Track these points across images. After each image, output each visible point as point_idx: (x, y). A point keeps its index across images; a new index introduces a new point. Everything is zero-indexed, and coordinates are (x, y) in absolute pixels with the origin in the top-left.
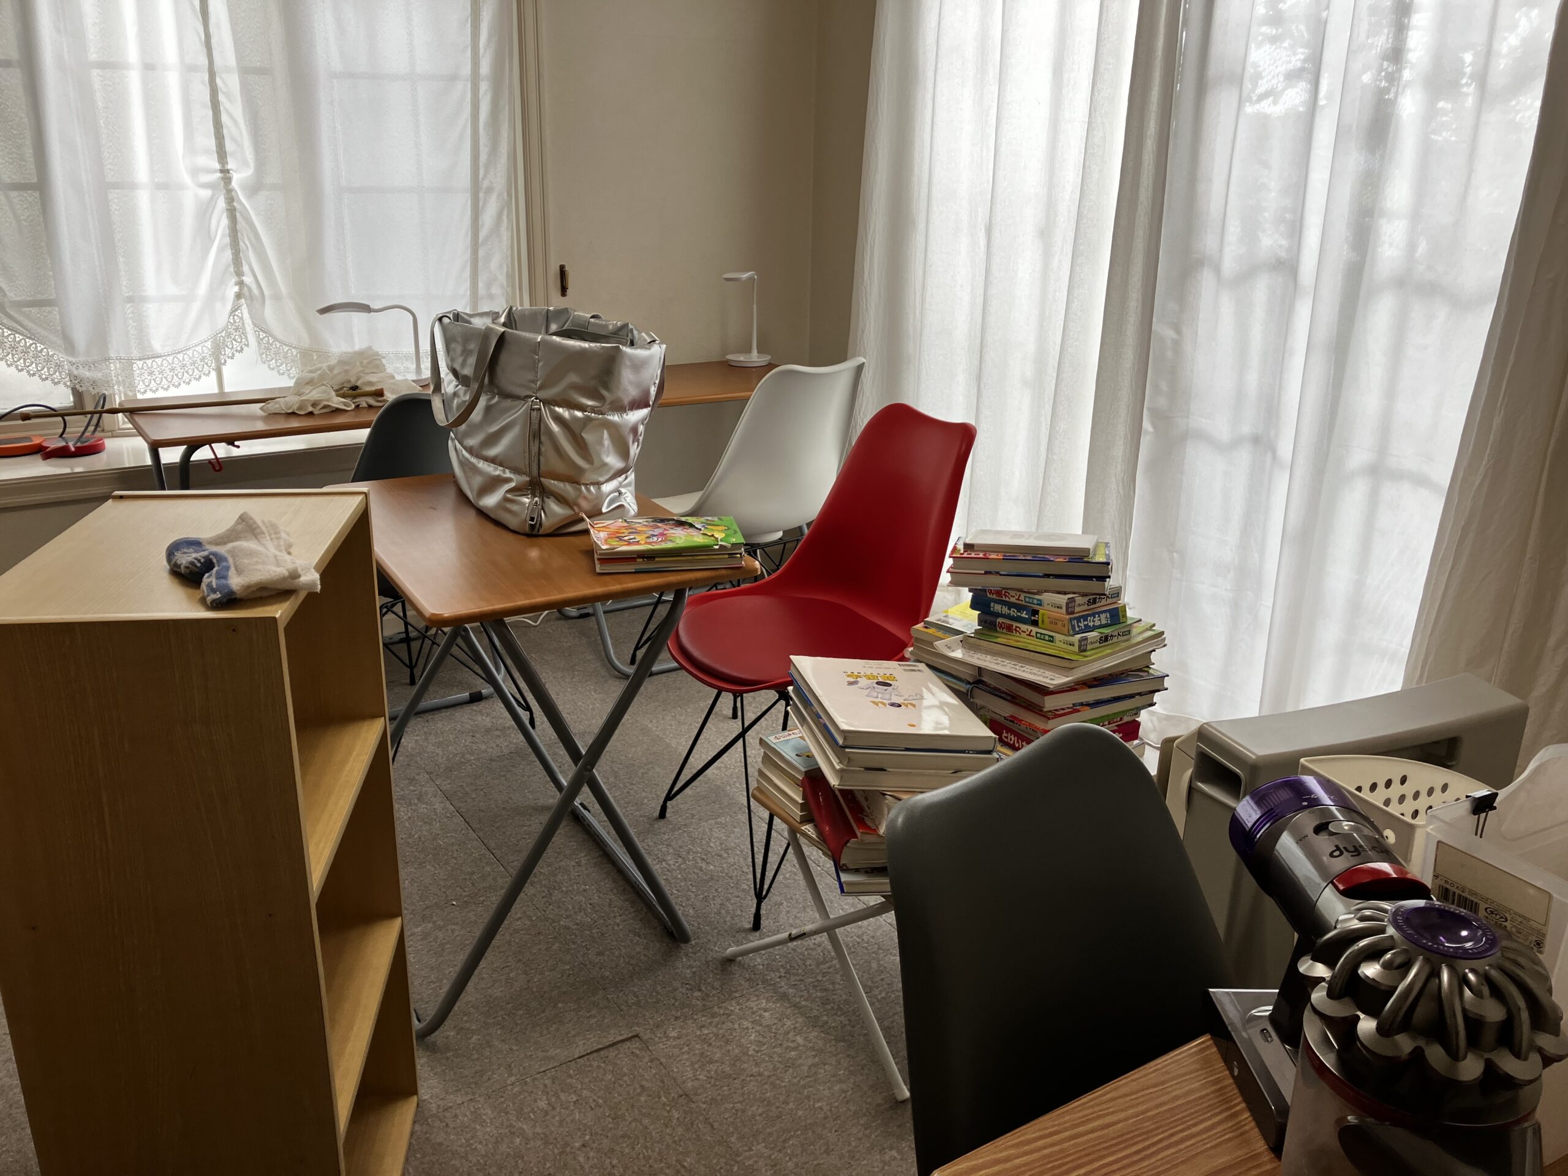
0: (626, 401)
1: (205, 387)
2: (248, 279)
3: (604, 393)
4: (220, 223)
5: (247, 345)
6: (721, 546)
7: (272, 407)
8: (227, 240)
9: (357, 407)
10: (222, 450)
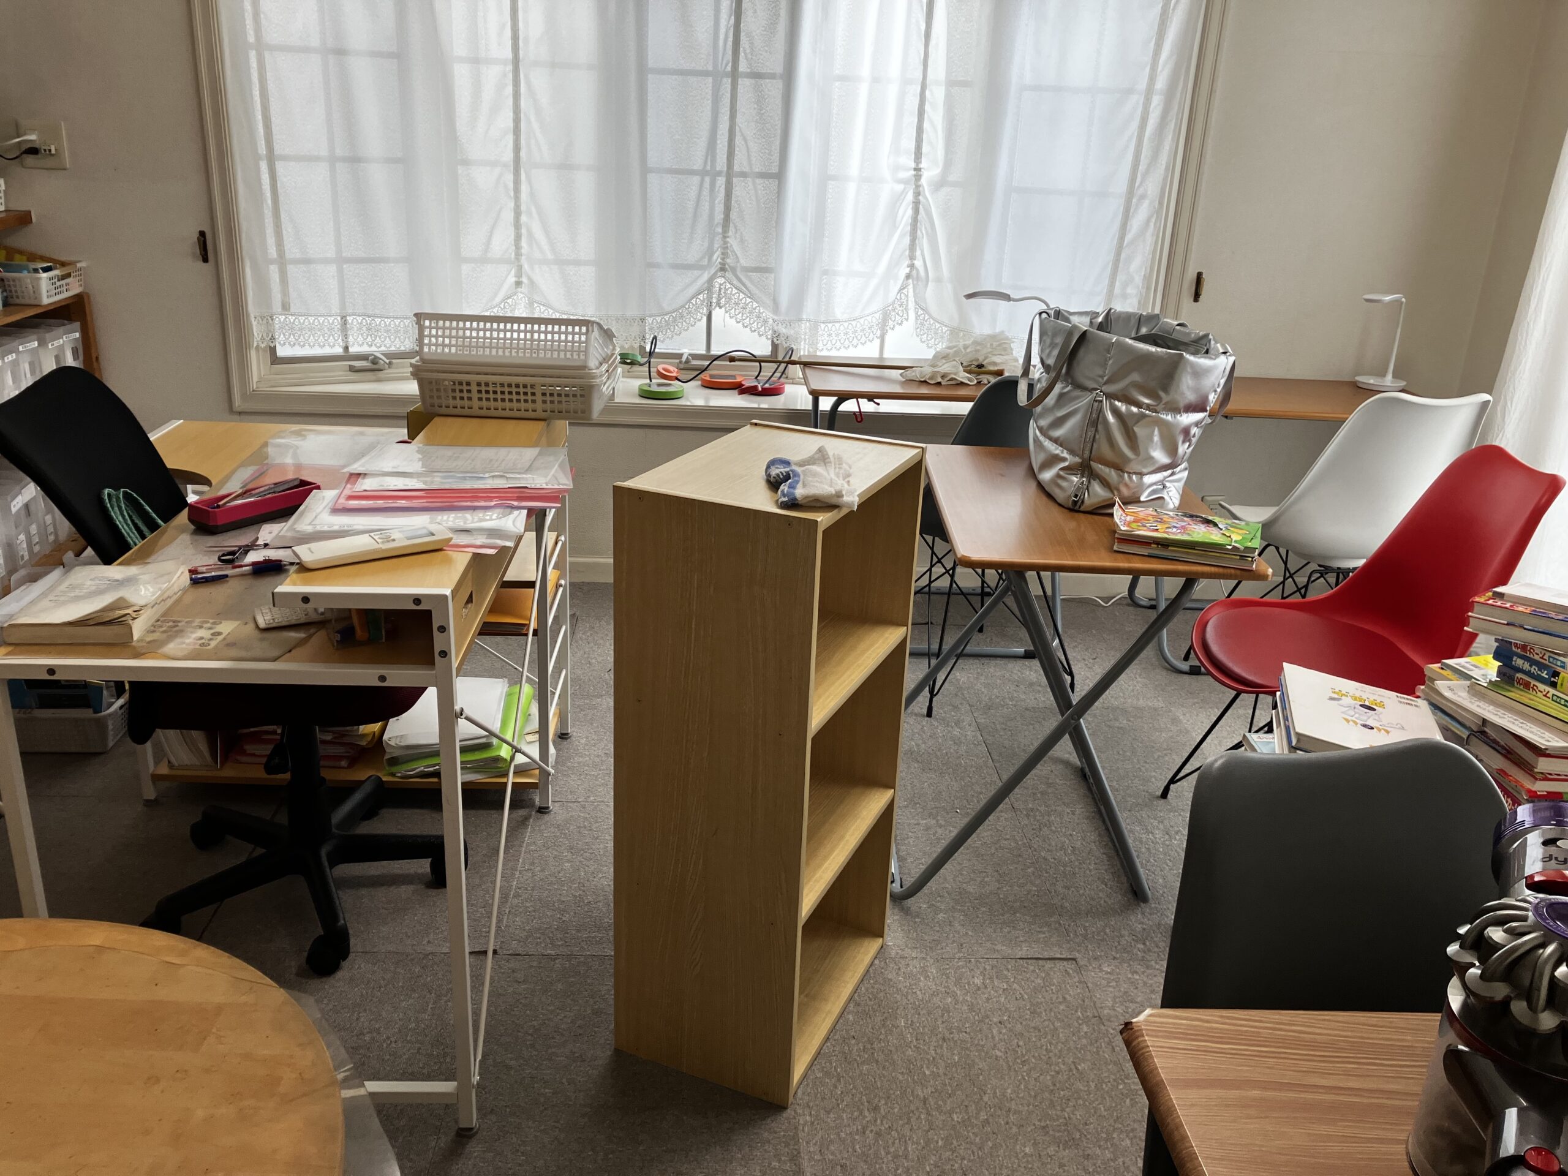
0: (1182, 405)
1: (868, 352)
2: (918, 263)
3: (1162, 394)
4: (905, 213)
5: (907, 320)
6: (1234, 547)
7: (910, 374)
8: (909, 228)
9: (979, 383)
10: (867, 406)
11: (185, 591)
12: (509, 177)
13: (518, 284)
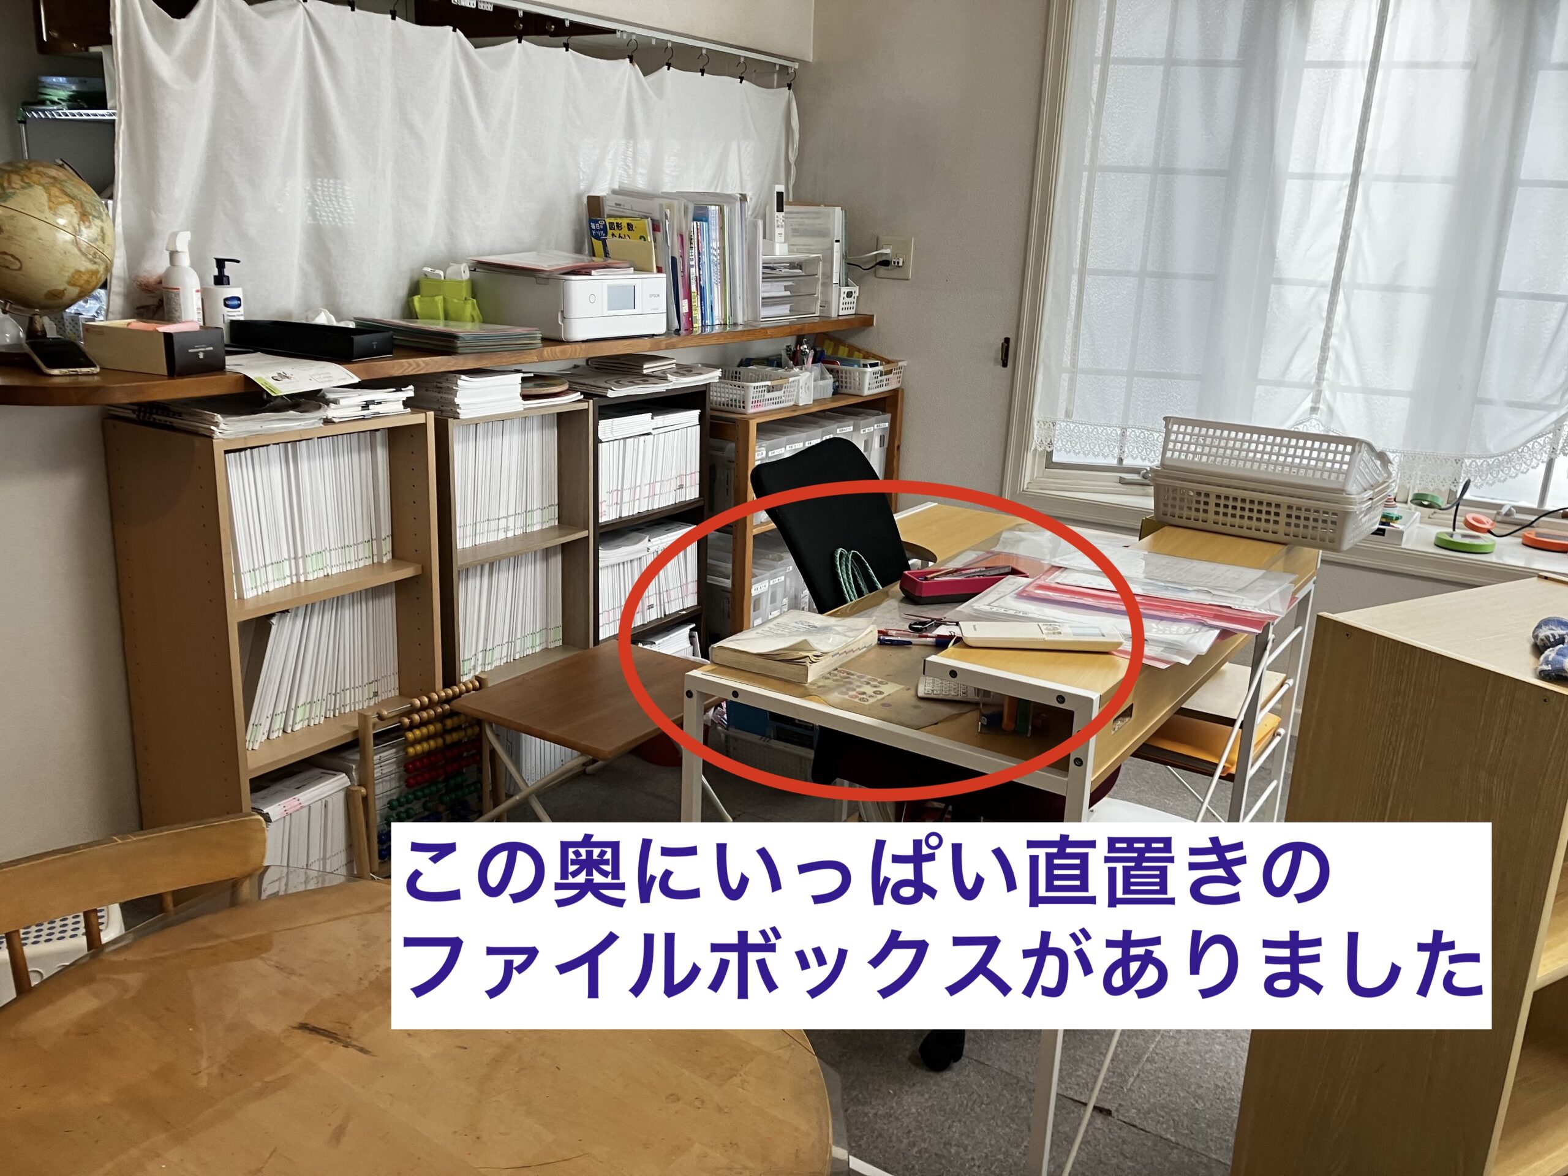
11: (870, 649)
12: (1326, 297)
13: (1314, 410)
